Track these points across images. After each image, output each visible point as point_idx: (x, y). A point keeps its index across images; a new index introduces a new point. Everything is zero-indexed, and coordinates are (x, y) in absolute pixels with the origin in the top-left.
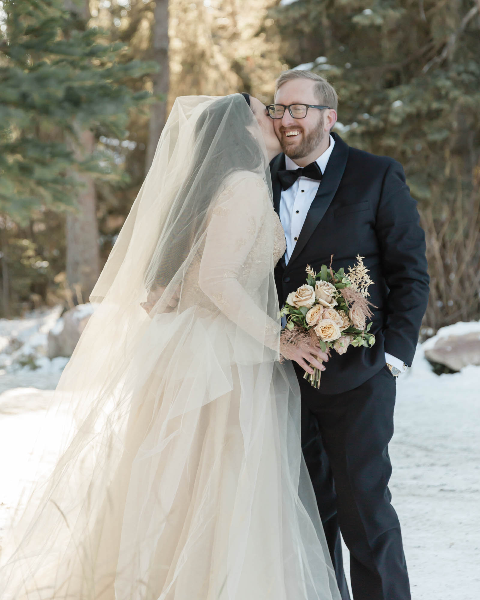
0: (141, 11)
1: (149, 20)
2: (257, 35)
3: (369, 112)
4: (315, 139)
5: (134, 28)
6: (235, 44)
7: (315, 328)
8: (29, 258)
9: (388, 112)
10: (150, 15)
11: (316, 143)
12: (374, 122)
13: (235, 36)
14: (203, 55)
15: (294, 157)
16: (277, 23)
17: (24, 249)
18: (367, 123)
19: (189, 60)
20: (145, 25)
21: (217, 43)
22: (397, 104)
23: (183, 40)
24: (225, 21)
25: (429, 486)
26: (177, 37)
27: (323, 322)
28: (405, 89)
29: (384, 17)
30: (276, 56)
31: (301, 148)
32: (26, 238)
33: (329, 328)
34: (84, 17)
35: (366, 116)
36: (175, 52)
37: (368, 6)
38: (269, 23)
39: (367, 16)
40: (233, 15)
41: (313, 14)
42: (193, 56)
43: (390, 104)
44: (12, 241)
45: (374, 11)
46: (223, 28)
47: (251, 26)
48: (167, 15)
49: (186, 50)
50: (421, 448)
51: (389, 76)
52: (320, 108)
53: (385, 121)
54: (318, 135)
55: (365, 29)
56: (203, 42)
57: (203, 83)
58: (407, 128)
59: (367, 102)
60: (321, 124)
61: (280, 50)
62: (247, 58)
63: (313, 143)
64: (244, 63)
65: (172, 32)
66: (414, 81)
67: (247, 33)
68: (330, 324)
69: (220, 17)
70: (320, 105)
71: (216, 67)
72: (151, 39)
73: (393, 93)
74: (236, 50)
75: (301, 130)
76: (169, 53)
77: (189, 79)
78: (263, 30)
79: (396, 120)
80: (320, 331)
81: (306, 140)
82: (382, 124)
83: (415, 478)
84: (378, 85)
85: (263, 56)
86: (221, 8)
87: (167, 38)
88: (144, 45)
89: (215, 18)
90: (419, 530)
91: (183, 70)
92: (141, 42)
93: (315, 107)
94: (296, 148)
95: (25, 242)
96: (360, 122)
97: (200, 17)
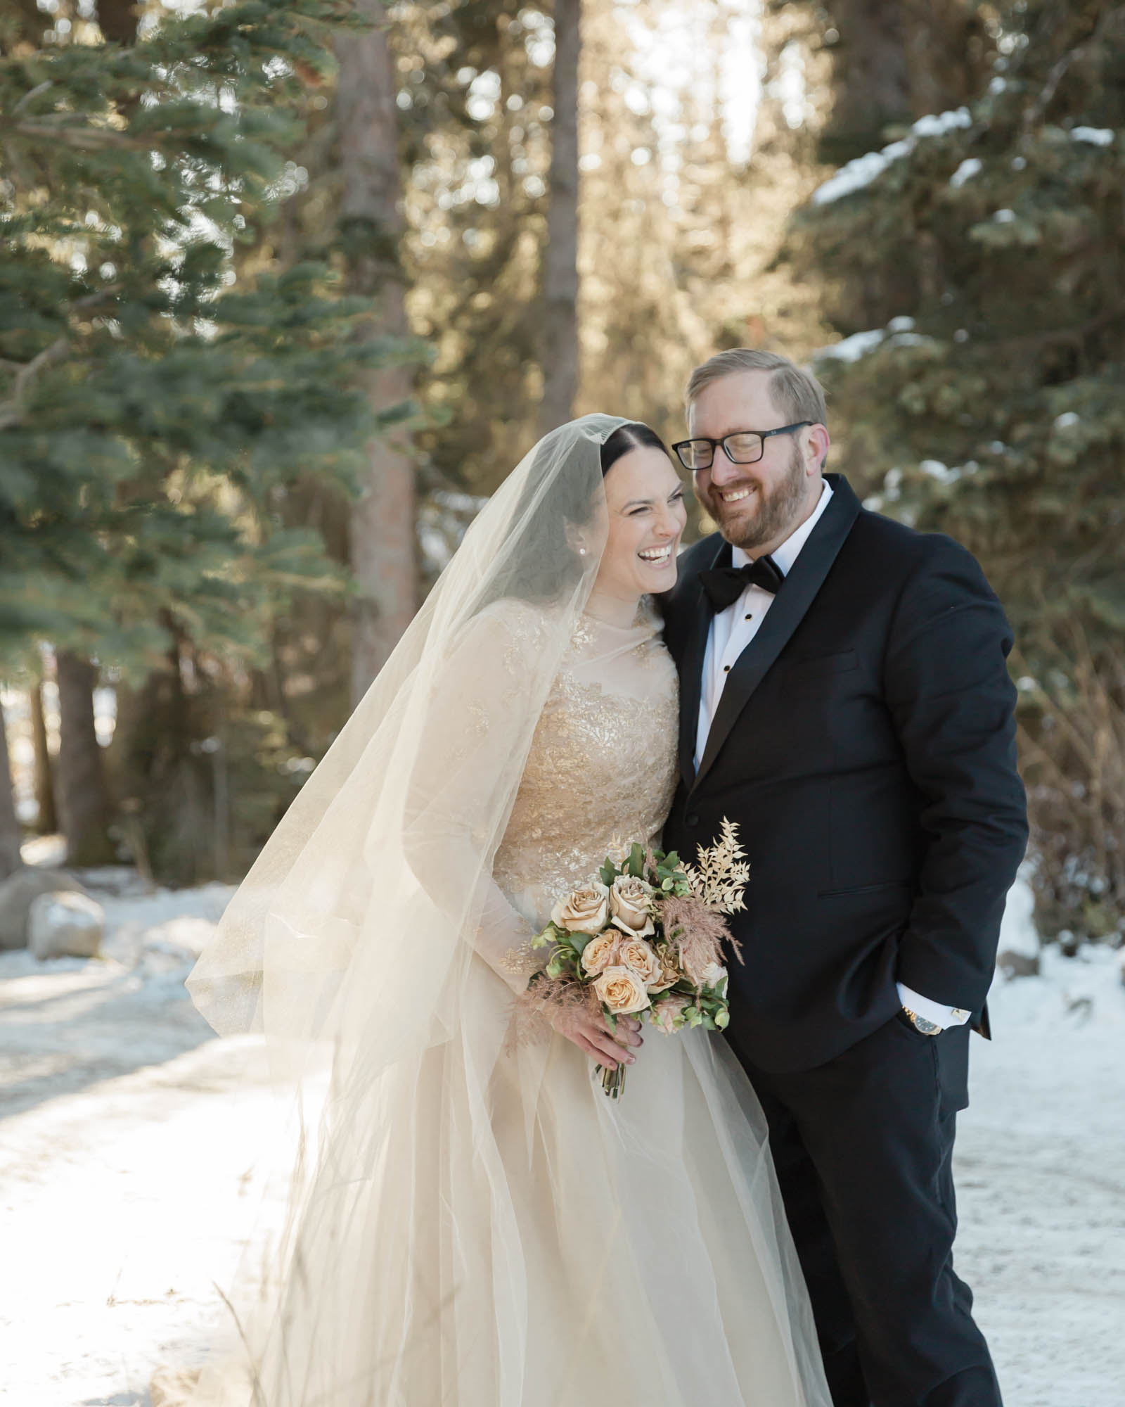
0: (517, 216)
1: (537, 234)
2: (771, 268)
3: (1005, 437)
4: (788, 499)
5: (503, 253)
6: (723, 288)
7: (594, 983)
8: (273, 750)
9: (1046, 438)
10: (537, 222)
11: (790, 507)
12: (1014, 460)
13: (726, 271)
14: (651, 313)
15: (746, 544)
16: (815, 242)
17: (265, 731)
18: (998, 462)
19: (624, 322)
20: (527, 246)
21: (683, 287)
22: (1067, 420)
23: (607, 280)
24: (703, 237)
25: (1114, 1272)
26: (595, 273)
27: (610, 972)
28: (1086, 387)
29: (1042, 227)
30: (814, 315)
31: (759, 524)
32: (267, 707)
33: (622, 985)
34: (390, 229)
35: (997, 447)
36: (593, 306)
37: (1008, 202)
38: (798, 243)
39: (1003, 227)
40: (723, 223)
41: (885, 222)
42: (632, 316)
43: (1052, 420)
44: (238, 715)
45: (1019, 213)
46: (700, 252)
47: (757, 248)
48: (574, 225)
49: (616, 302)
50: (1103, 1184)
51: (1051, 359)
52: (790, 429)
53: (1041, 458)
54: (793, 491)
55: (999, 254)
56: (655, 284)
57: (652, 374)
58: (1091, 473)
59: (1000, 416)
60: (797, 463)
61: (823, 301)
62: (749, 320)
63: (785, 508)
64: (743, 331)
65: (585, 262)
66: (1108, 369)
67: (747, 266)
68: (623, 978)
69: (694, 228)
70: (789, 424)
71: (682, 340)
72: (541, 276)
73: (1060, 396)
74: (723, 301)
75: (755, 484)
76: (581, 309)
77: (623, 365)
78: (783, 256)
79: (1064, 456)
80: (604, 990)
81: (768, 504)
82: (1032, 466)
83: (1085, 1252)
84: (1027, 378)
85: (784, 313)
86: (696, 210)
87: (573, 276)
88: (527, 289)
89: (683, 231)
90: (1083, 1369)
91: (609, 346)
92: (517, 285)
93: (780, 431)
94: (747, 524)
95: (265, 718)
96: (983, 462)
97: (647, 231)
